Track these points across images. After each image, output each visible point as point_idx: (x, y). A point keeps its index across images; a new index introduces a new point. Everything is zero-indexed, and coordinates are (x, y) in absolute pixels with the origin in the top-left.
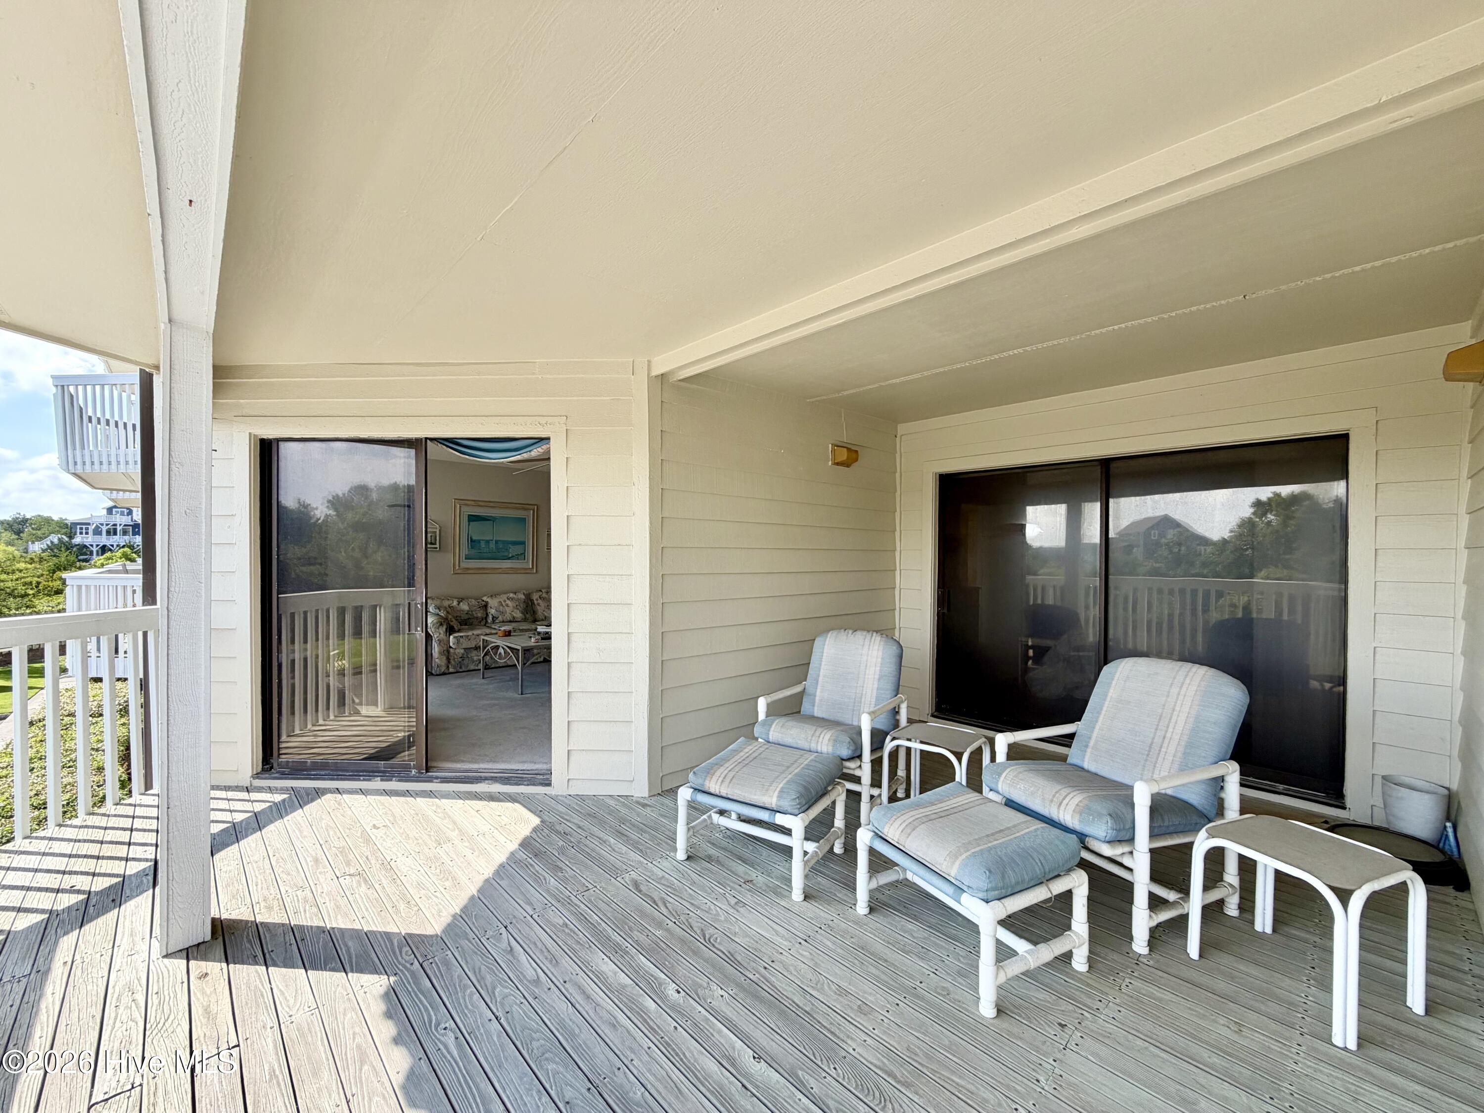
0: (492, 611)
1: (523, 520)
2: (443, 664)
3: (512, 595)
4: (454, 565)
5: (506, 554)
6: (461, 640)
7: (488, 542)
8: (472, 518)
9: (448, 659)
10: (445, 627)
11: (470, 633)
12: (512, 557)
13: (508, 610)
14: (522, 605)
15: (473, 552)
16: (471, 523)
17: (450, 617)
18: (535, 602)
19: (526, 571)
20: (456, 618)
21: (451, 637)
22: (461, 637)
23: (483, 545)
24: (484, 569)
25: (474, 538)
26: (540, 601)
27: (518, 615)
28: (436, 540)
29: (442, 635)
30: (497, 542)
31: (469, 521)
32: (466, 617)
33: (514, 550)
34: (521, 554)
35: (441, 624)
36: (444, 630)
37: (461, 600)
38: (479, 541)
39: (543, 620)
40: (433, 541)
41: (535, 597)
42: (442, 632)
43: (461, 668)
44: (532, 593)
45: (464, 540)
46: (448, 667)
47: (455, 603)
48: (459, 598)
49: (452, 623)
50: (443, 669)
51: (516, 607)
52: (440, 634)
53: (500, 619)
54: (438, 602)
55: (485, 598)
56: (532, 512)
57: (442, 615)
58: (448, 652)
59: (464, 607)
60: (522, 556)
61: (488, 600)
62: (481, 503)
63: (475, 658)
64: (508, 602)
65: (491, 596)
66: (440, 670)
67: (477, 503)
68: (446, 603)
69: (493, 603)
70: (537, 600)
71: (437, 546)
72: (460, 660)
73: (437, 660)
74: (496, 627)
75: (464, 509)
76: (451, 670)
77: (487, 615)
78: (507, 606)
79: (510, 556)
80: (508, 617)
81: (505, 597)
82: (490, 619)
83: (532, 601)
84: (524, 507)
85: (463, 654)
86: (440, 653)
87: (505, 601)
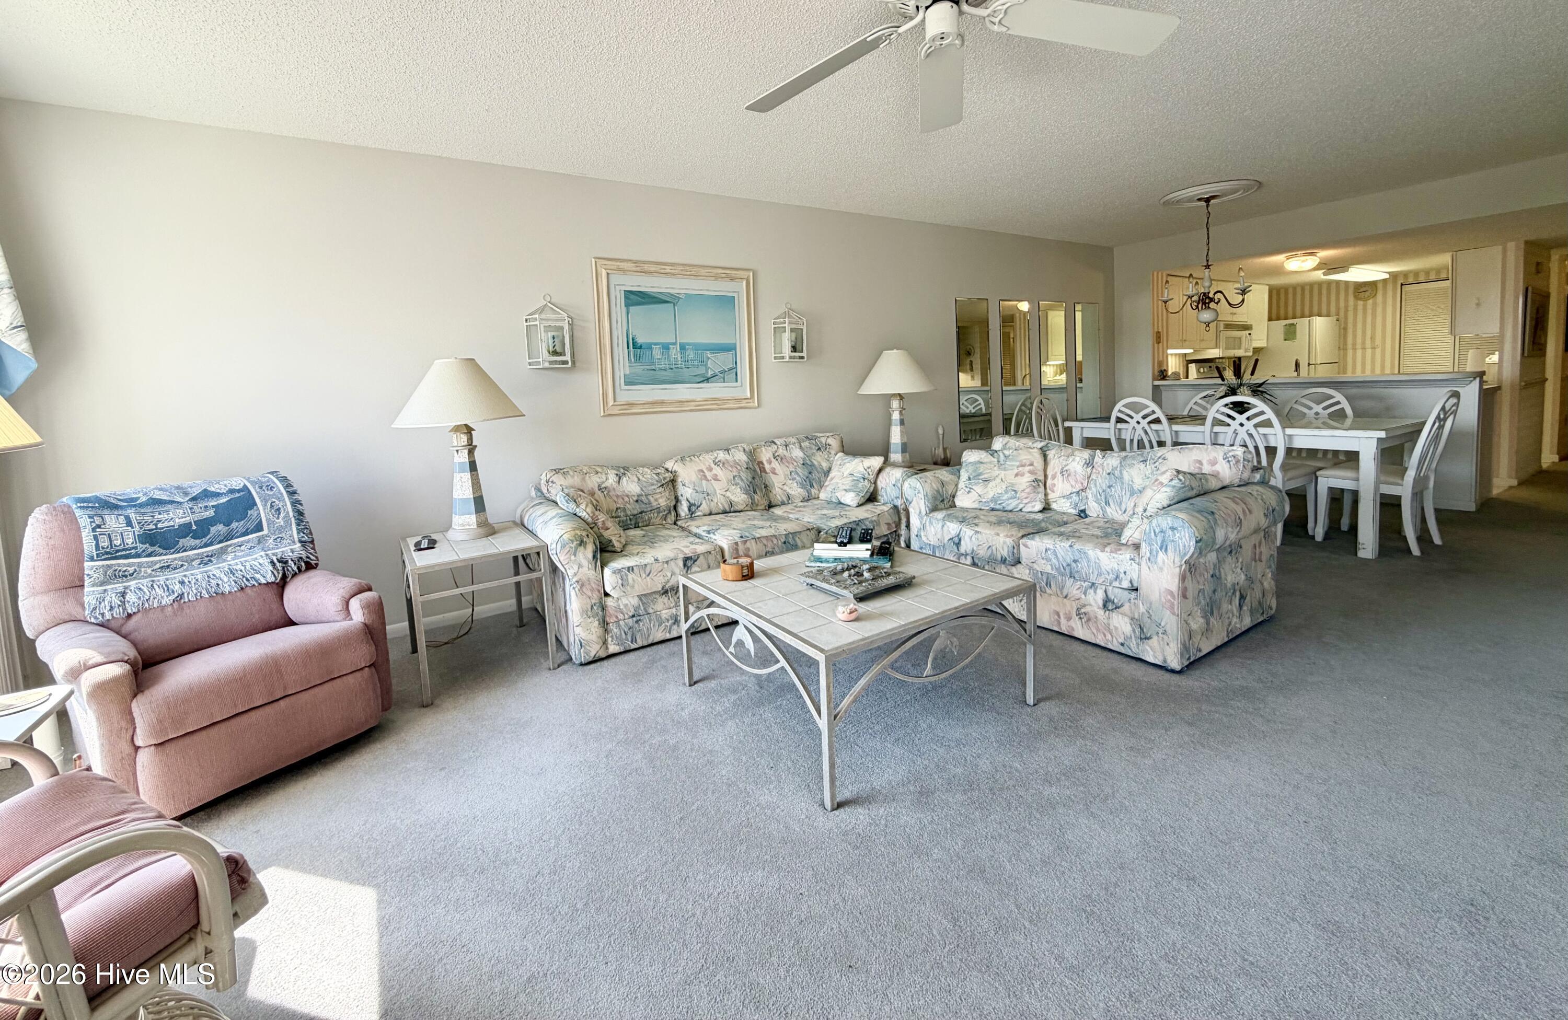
0: (686, 492)
1: (728, 302)
2: (594, 637)
3: (722, 455)
4: (605, 395)
5: (701, 370)
6: (631, 576)
7: (666, 347)
8: (635, 298)
9: (604, 624)
10: (590, 548)
11: (648, 559)
12: (714, 376)
13: (719, 488)
14: (743, 475)
15: (639, 368)
16: (632, 309)
17: (602, 517)
18: (767, 467)
19: (740, 404)
20: (614, 515)
21: (607, 571)
22: (630, 569)
23: (657, 353)
24: (662, 403)
25: (640, 340)
26: (775, 464)
27: (739, 497)
28: (564, 345)
29: (585, 570)
30: (683, 347)
31: (627, 305)
32: (637, 509)
33: (716, 363)
34: (730, 370)
35: (582, 543)
36: (590, 555)
37: (622, 471)
38: (649, 347)
39: (783, 503)
40: (558, 349)
41: (765, 455)
42: (585, 563)
43: (634, 640)
44: (759, 447)
45: (620, 341)
46: (605, 642)
47: (611, 480)
48: (618, 468)
49: (606, 534)
50: (594, 650)
51: (733, 481)
52: (580, 566)
53: (704, 508)
54: (575, 480)
55: (669, 465)
56: (744, 283)
57: (583, 514)
58: (603, 608)
59: (630, 486)
60: (731, 373)
61: (676, 468)
62: (646, 267)
63: (665, 614)
64: (717, 470)
65: (683, 459)
66: (587, 653)
67: (640, 267)
68: (593, 482)
69: (687, 474)
70: (770, 463)
71: (568, 357)
72: (631, 622)
73: (578, 630)
74: (700, 531)
75: (616, 279)
76: (613, 649)
77: (677, 500)
78: (716, 479)
79: (710, 373)
80: (719, 502)
81: (708, 459)
82: (683, 509)
83: (760, 463)
84: (729, 274)
85: (637, 609)
86: (584, 612)
87: (710, 469)
